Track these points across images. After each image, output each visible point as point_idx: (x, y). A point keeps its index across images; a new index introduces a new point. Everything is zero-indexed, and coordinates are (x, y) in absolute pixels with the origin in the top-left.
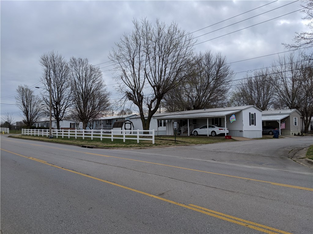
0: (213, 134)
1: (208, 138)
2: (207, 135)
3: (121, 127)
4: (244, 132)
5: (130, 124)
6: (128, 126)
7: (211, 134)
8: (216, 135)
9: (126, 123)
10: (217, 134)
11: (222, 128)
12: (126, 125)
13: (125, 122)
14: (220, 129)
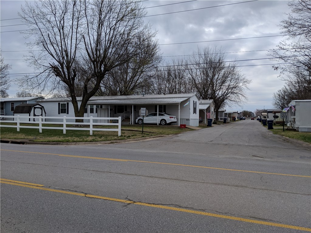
0: (163, 123)
1: (157, 126)
2: (157, 124)
3: (29, 112)
4: (191, 121)
5: (41, 109)
6: (38, 111)
7: (160, 123)
8: (166, 124)
9: (35, 108)
10: (168, 122)
11: (172, 117)
12: (36, 110)
13: (34, 106)
14: (171, 118)
